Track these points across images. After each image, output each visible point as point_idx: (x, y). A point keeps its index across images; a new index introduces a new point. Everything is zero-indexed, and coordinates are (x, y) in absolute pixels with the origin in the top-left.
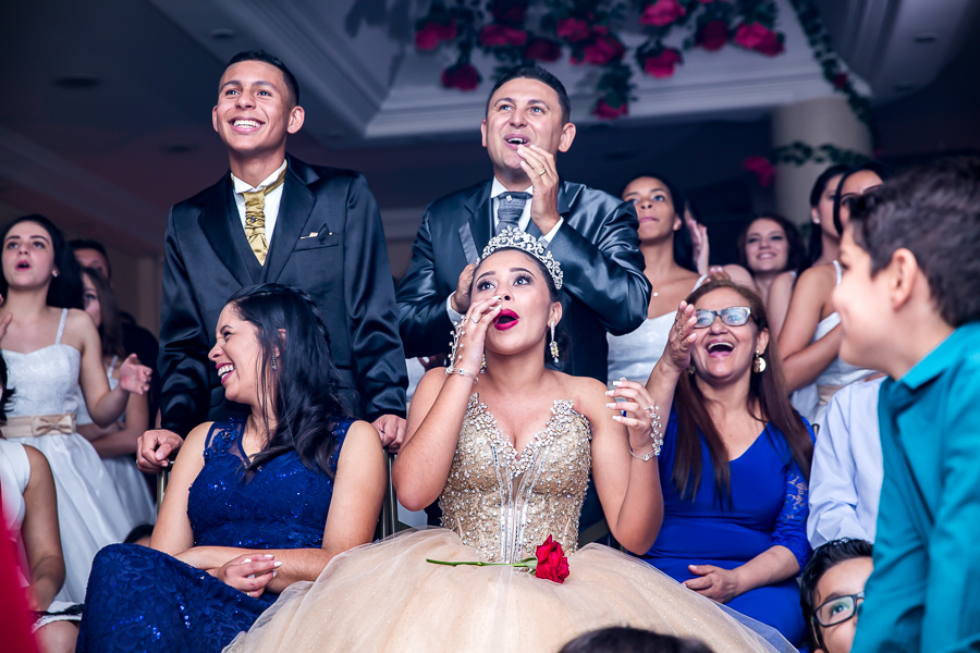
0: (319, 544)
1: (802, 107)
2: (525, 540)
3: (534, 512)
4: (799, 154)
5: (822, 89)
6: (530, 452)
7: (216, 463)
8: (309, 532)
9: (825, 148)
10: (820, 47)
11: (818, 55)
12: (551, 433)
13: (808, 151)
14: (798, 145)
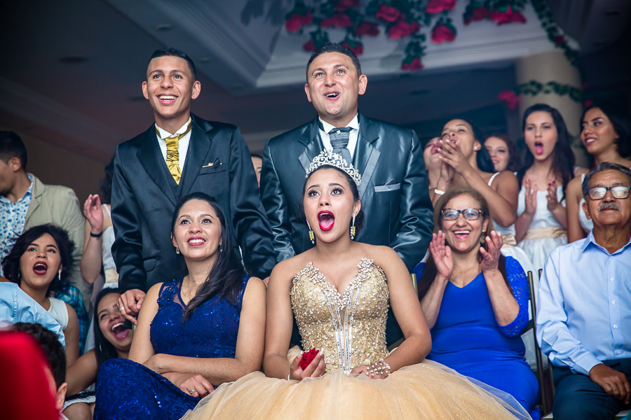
0: (233, 356)
1: (535, 58)
2: (353, 350)
3: (356, 331)
4: (534, 88)
5: (547, 46)
6: (348, 293)
7: (166, 309)
8: (226, 348)
9: (550, 84)
10: (546, 19)
11: (544, 25)
12: (360, 280)
13: (539, 87)
14: (533, 83)
